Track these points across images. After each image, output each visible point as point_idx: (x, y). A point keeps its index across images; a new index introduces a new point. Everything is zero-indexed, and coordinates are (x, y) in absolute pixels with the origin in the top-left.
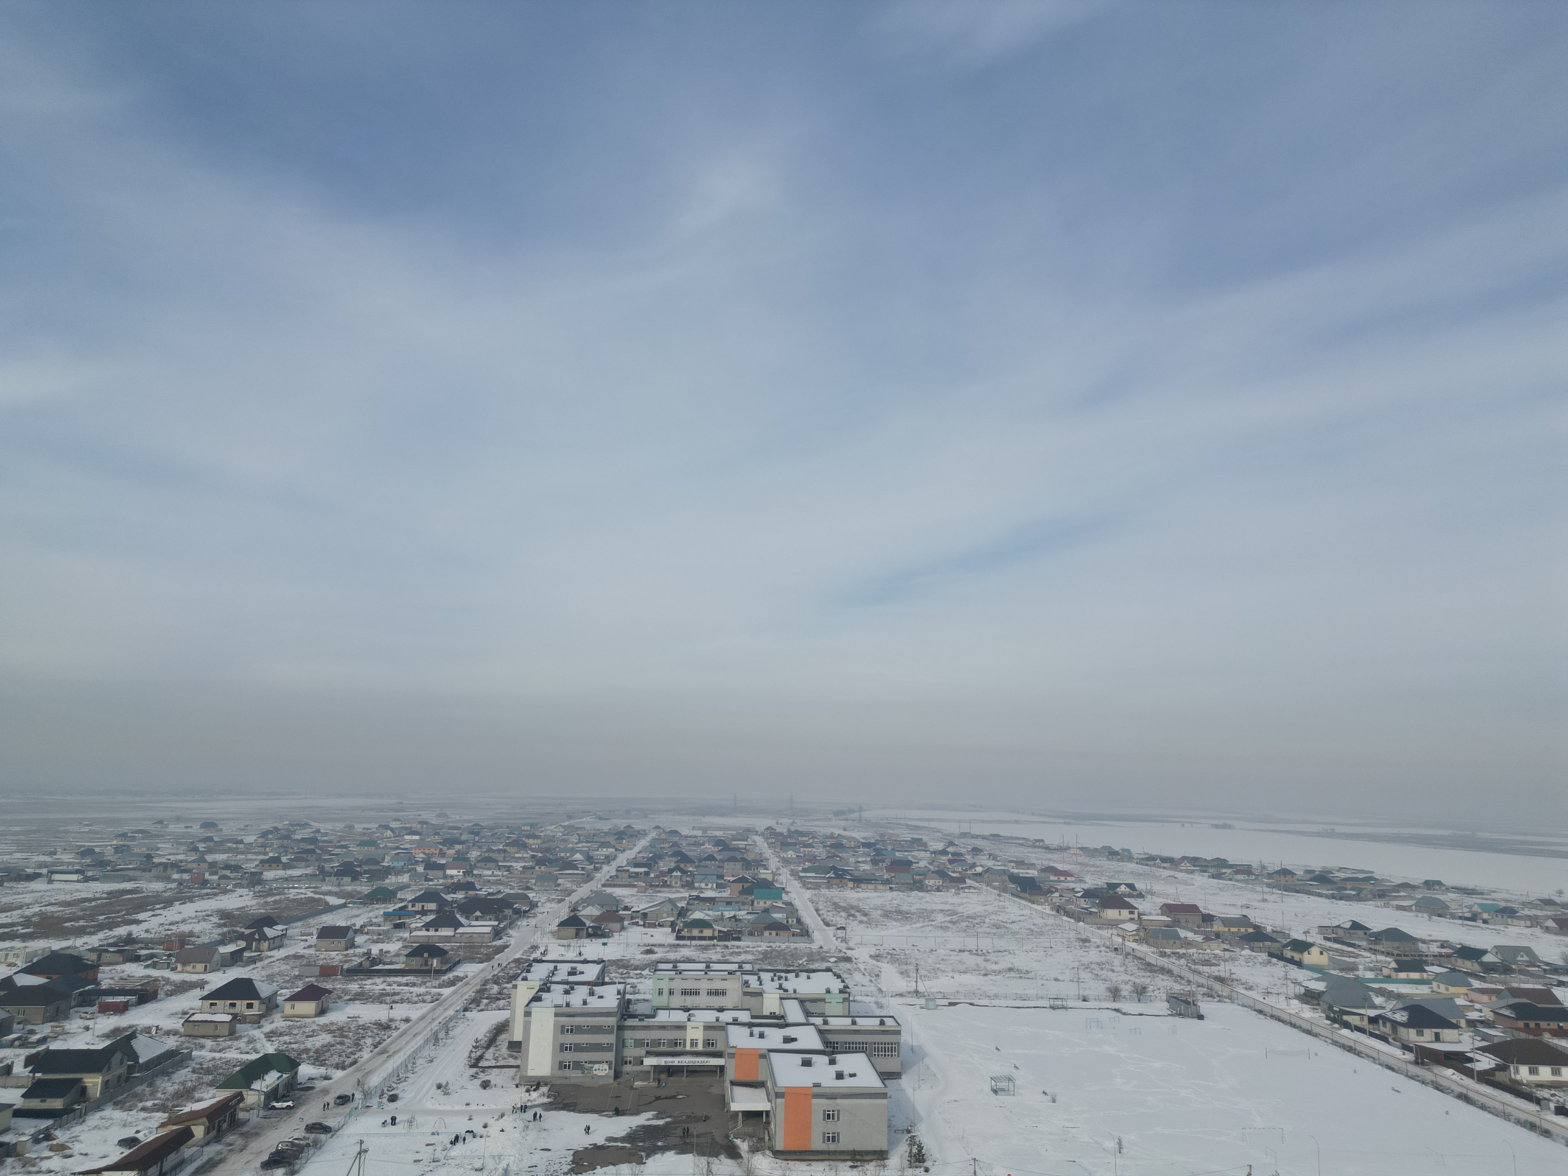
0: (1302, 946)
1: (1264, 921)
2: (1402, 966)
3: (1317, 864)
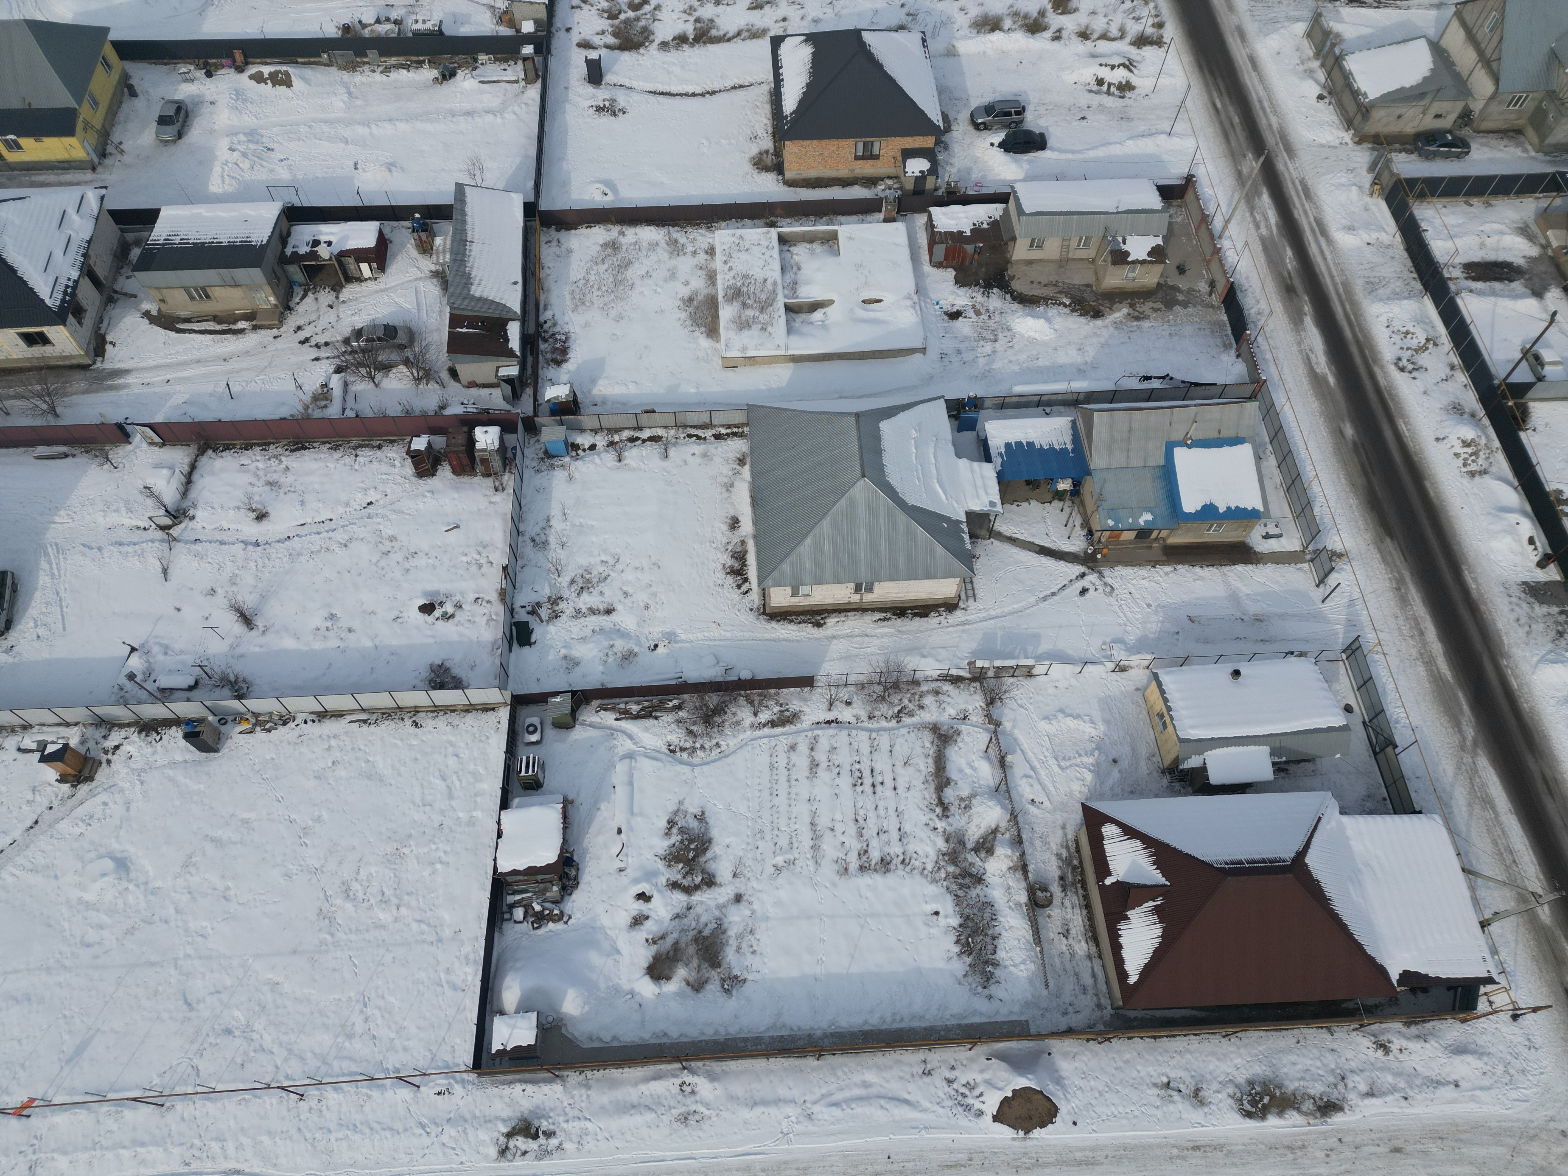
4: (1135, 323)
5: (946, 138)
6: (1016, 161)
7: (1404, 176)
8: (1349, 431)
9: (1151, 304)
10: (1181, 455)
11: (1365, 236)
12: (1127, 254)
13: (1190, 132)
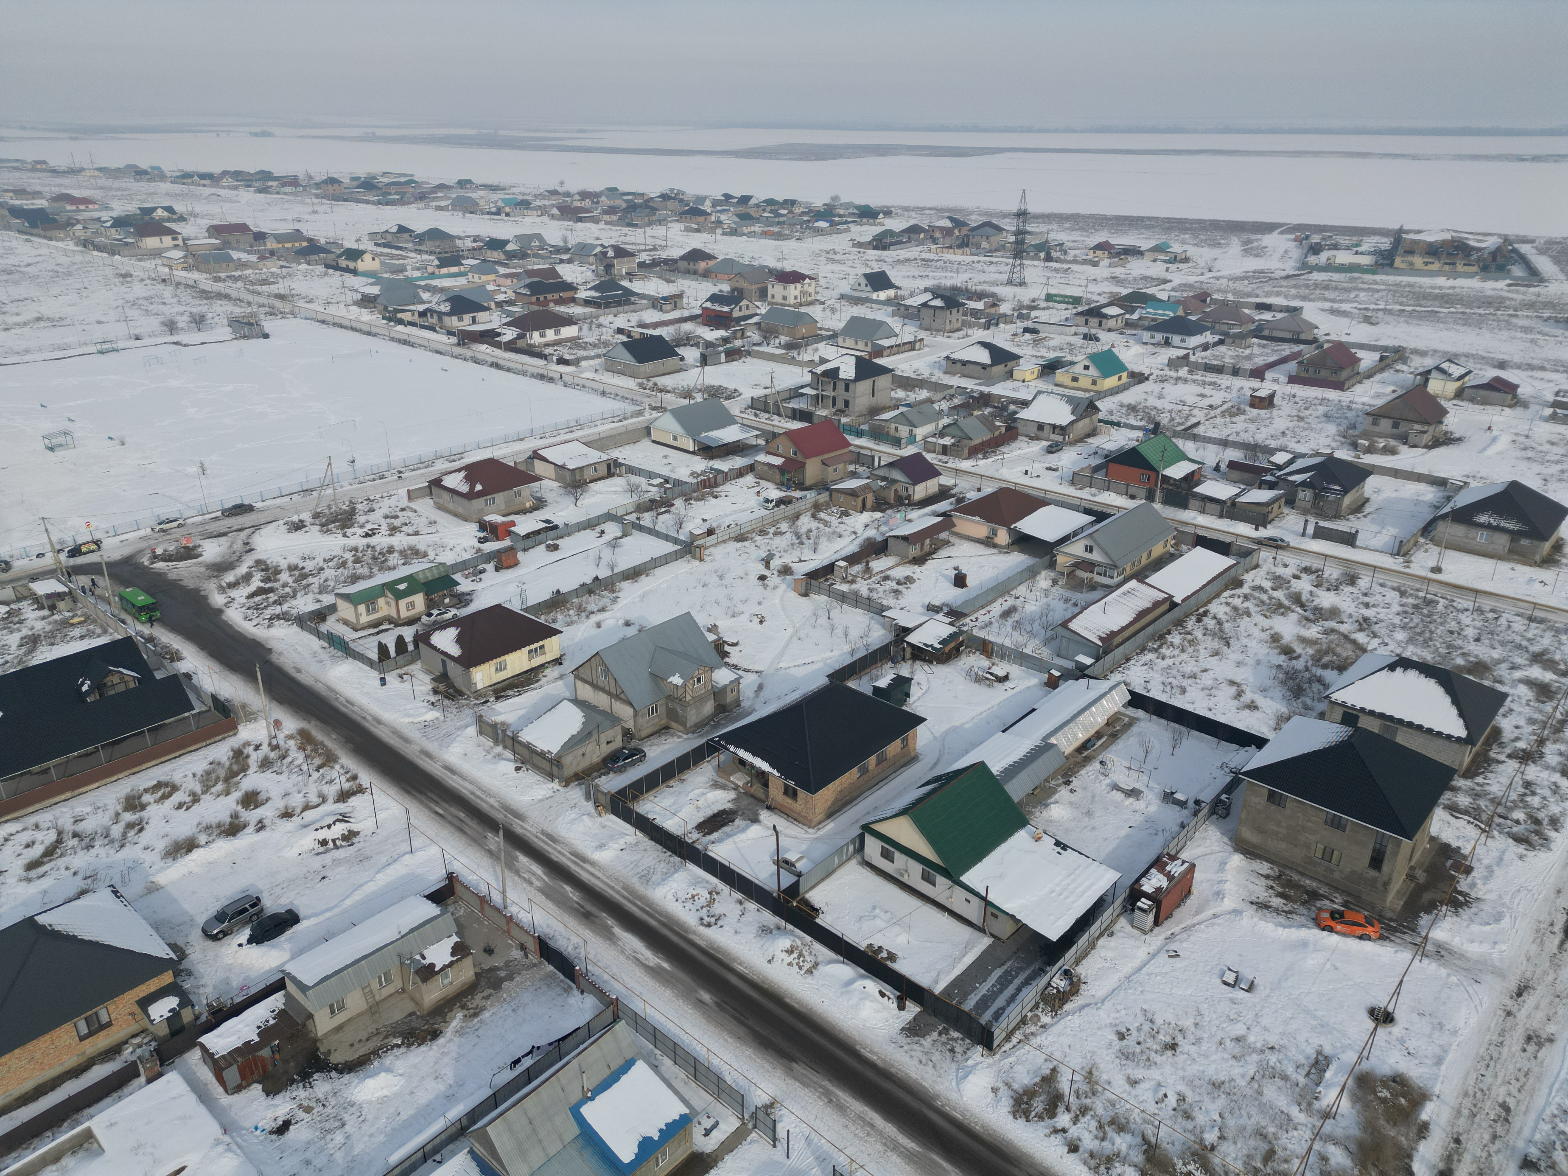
0: (355, 254)
1: (317, 233)
2: (444, 263)
3: (362, 171)
4: (476, 1020)
5: (185, 964)
6: (274, 947)
7: (613, 792)
8: (706, 997)
9: (480, 995)
10: (588, 1111)
11: (616, 846)
12: (432, 965)
13: (429, 842)
